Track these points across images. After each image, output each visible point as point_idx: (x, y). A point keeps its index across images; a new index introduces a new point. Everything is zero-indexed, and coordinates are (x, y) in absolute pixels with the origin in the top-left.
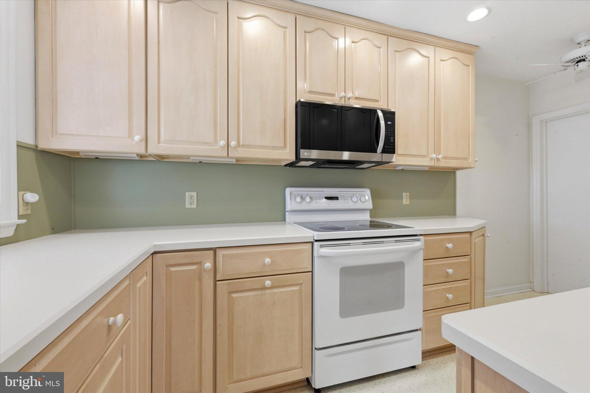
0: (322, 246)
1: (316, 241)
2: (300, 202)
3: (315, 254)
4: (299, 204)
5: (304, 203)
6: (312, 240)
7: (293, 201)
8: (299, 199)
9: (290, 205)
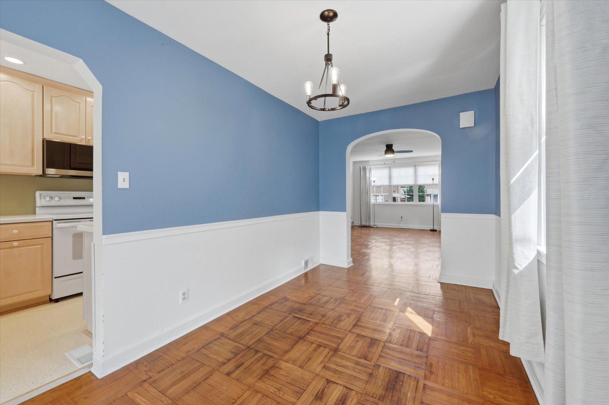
0: (58, 223)
1: (55, 220)
2: (49, 201)
3: (54, 227)
4: (48, 202)
5: (53, 201)
6: (52, 220)
7: (43, 200)
8: (48, 199)
9: (38, 203)
